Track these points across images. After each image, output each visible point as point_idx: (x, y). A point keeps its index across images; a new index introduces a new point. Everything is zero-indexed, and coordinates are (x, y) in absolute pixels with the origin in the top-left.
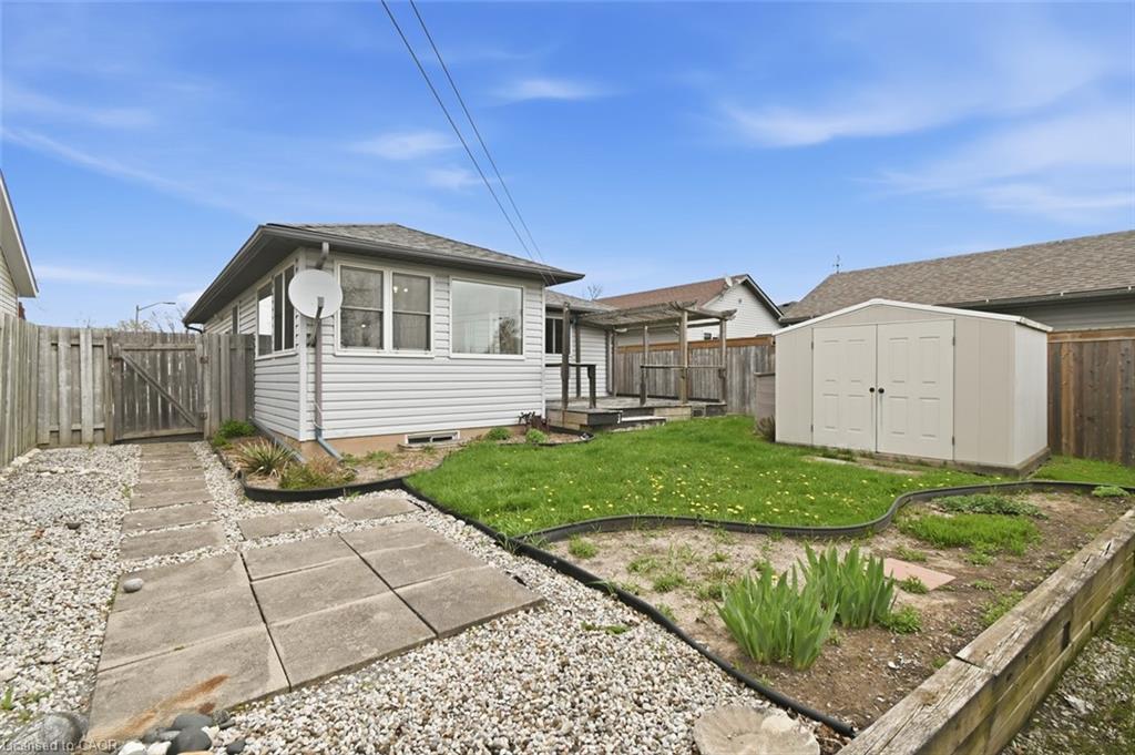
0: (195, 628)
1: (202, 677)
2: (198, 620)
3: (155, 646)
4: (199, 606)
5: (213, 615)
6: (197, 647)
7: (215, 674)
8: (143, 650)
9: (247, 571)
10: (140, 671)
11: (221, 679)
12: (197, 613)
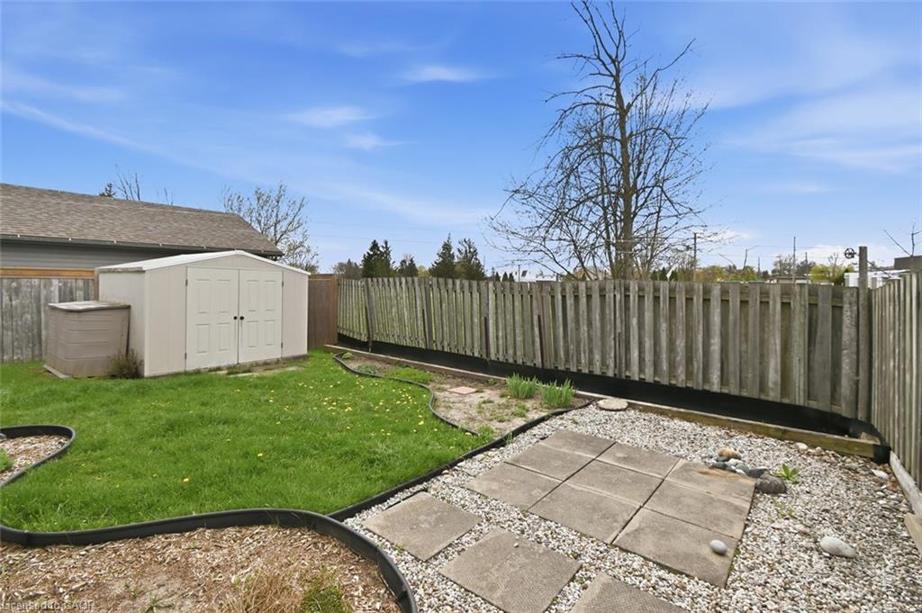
0: (696, 499)
1: (706, 477)
2: (692, 502)
3: (720, 501)
4: (685, 510)
5: (682, 499)
6: (701, 489)
7: (701, 475)
8: (726, 503)
9: (632, 518)
10: (730, 495)
11: (701, 473)
12: (689, 506)
